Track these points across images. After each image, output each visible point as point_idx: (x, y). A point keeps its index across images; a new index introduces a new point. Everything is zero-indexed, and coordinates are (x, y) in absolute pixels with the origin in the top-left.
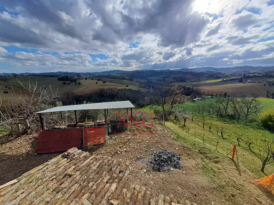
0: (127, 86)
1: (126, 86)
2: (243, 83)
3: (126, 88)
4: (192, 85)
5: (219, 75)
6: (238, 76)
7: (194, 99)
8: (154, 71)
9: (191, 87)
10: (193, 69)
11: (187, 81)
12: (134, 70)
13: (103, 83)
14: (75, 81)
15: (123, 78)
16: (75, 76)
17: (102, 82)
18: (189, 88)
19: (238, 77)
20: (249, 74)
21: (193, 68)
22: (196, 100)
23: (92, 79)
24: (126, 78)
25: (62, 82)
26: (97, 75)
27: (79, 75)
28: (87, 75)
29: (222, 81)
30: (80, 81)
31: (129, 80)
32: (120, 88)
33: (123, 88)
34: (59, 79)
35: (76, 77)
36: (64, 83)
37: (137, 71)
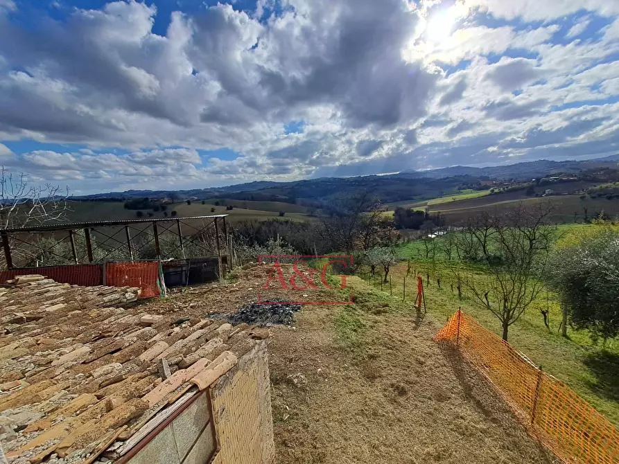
0: (282, 215)
1: (278, 213)
2: (537, 196)
3: (279, 218)
4: (426, 207)
5: (483, 183)
6: (525, 182)
7: (430, 236)
8: (343, 180)
9: (424, 211)
10: (427, 172)
11: (414, 198)
12: (297, 180)
13: (228, 209)
14: (164, 208)
15: (273, 199)
16: (163, 198)
17: (226, 208)
18: (420, 213)
19: (525, 185)
20: (547, 176)
21: (425, 170)
22: (433, 236)
23: (203, 203)
24: (280, 197)
25: (135, 212)
26: (217, 194)
27: (173, 196)
28: (194, 195)
29: (490, 195)
30: (177, 208)
31: (285, 201)
32: (265, 219)
33: (271, 218)
34: (127, 207)
35: (166, 200)
36: (140, 215)
37: (305, 181)
